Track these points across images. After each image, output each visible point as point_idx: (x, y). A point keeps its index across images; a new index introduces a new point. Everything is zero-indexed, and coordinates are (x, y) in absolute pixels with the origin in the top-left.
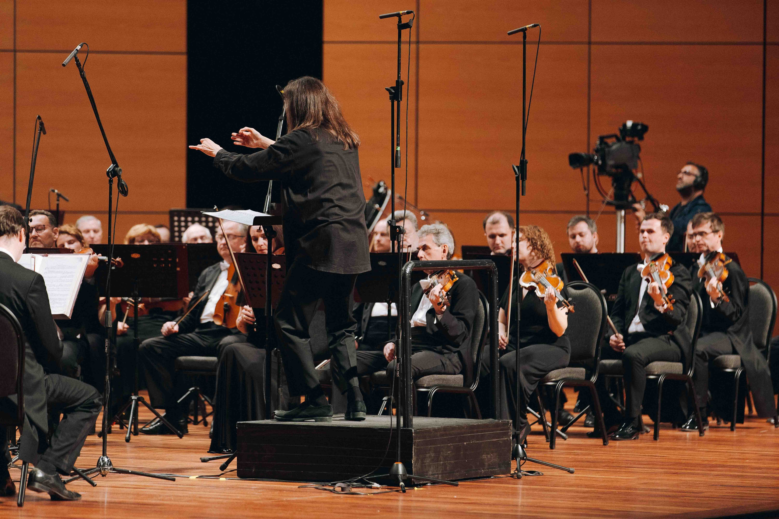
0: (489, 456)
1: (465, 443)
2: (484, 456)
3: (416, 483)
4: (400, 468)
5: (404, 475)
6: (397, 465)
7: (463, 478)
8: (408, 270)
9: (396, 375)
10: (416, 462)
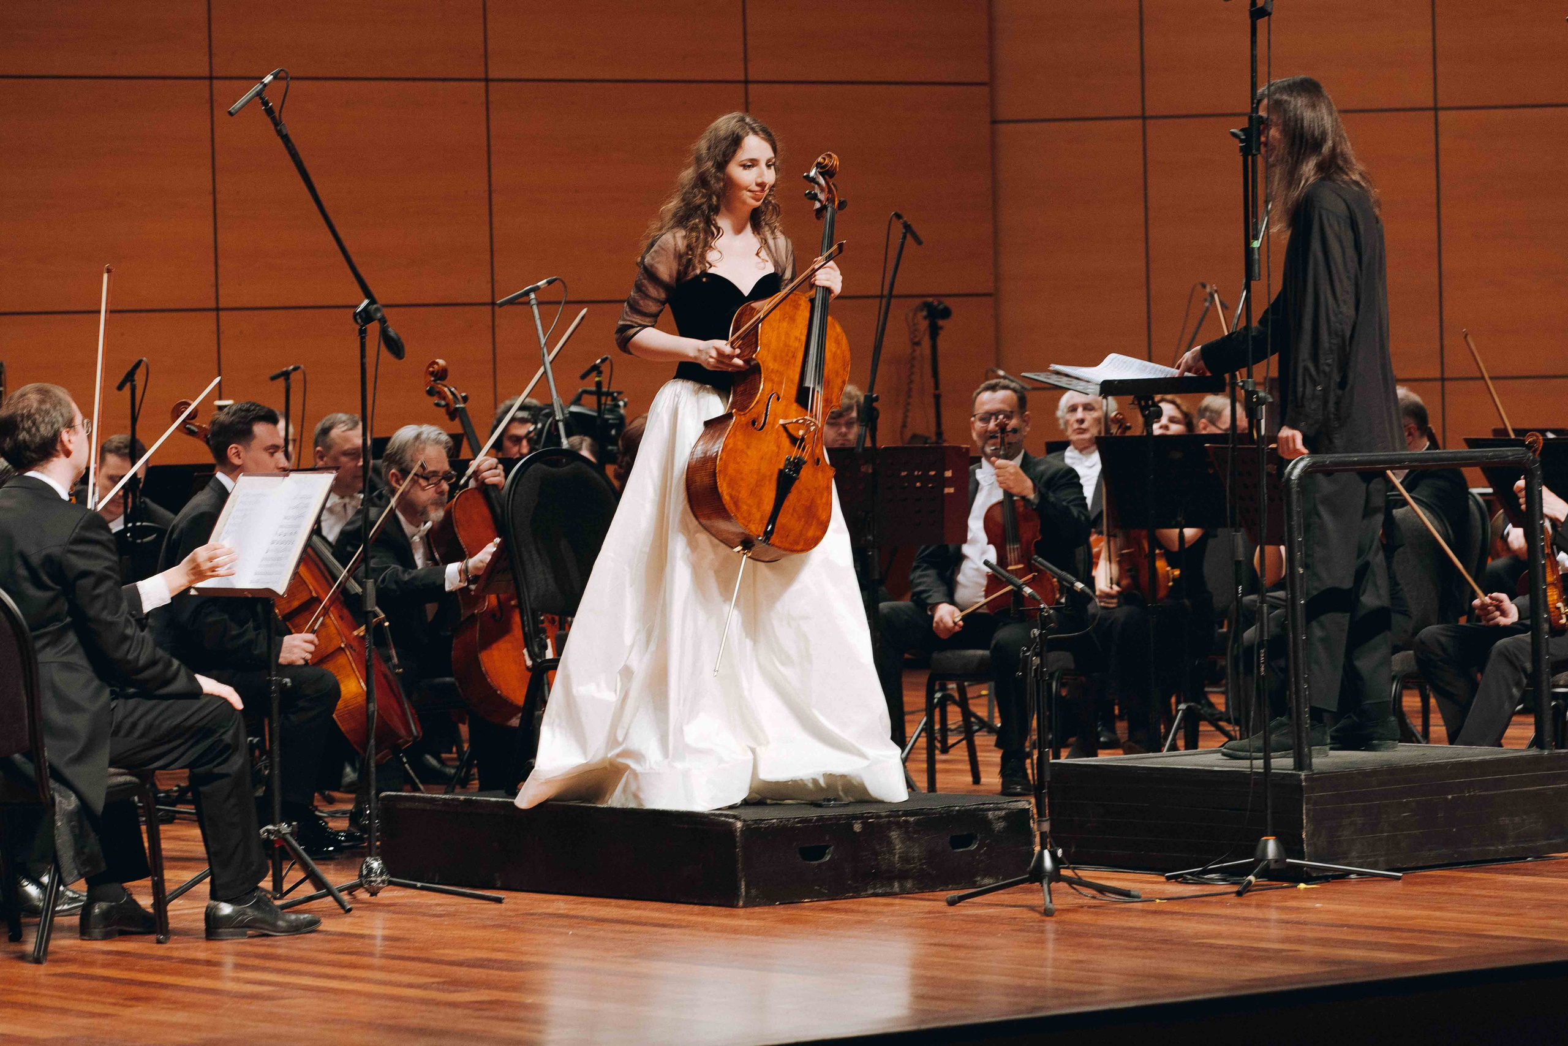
0: (1517, 819)
1: (1450, 797)
2: (1505, 820)
3: (1314, 875)
4: (1271, 847)
5: (1276, 861)
6: (1266, 843)
7: (1446, 862)
8: (1296, 472)
9: (1259, 672)
10: (1311, 836)
